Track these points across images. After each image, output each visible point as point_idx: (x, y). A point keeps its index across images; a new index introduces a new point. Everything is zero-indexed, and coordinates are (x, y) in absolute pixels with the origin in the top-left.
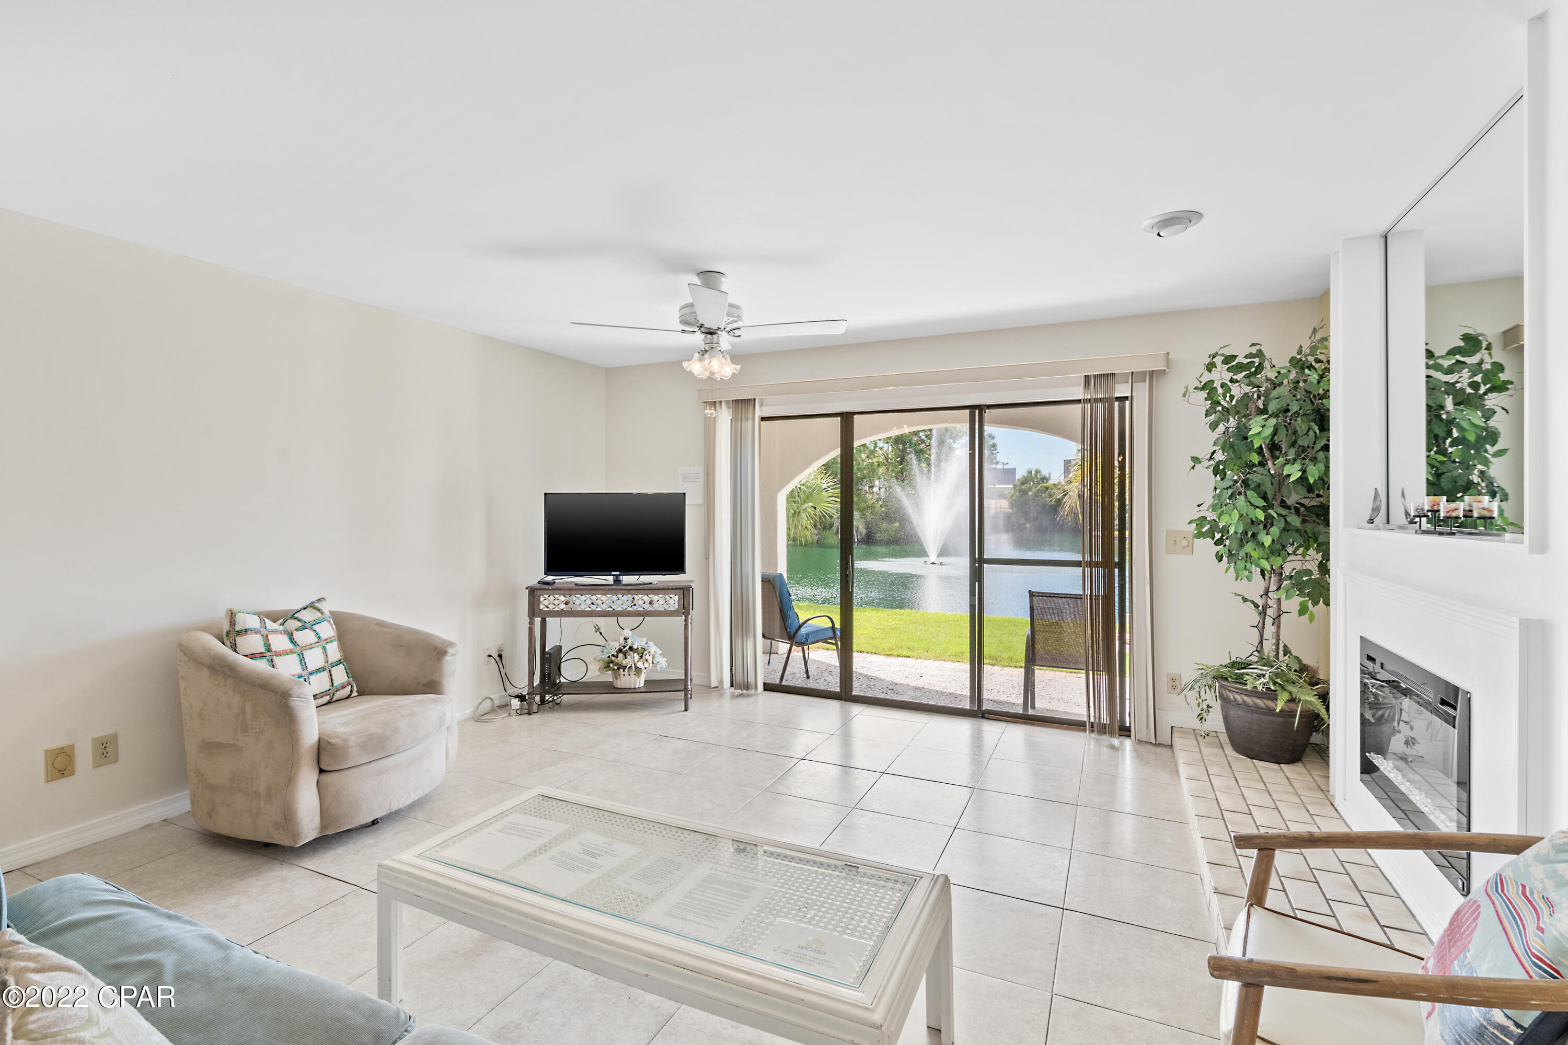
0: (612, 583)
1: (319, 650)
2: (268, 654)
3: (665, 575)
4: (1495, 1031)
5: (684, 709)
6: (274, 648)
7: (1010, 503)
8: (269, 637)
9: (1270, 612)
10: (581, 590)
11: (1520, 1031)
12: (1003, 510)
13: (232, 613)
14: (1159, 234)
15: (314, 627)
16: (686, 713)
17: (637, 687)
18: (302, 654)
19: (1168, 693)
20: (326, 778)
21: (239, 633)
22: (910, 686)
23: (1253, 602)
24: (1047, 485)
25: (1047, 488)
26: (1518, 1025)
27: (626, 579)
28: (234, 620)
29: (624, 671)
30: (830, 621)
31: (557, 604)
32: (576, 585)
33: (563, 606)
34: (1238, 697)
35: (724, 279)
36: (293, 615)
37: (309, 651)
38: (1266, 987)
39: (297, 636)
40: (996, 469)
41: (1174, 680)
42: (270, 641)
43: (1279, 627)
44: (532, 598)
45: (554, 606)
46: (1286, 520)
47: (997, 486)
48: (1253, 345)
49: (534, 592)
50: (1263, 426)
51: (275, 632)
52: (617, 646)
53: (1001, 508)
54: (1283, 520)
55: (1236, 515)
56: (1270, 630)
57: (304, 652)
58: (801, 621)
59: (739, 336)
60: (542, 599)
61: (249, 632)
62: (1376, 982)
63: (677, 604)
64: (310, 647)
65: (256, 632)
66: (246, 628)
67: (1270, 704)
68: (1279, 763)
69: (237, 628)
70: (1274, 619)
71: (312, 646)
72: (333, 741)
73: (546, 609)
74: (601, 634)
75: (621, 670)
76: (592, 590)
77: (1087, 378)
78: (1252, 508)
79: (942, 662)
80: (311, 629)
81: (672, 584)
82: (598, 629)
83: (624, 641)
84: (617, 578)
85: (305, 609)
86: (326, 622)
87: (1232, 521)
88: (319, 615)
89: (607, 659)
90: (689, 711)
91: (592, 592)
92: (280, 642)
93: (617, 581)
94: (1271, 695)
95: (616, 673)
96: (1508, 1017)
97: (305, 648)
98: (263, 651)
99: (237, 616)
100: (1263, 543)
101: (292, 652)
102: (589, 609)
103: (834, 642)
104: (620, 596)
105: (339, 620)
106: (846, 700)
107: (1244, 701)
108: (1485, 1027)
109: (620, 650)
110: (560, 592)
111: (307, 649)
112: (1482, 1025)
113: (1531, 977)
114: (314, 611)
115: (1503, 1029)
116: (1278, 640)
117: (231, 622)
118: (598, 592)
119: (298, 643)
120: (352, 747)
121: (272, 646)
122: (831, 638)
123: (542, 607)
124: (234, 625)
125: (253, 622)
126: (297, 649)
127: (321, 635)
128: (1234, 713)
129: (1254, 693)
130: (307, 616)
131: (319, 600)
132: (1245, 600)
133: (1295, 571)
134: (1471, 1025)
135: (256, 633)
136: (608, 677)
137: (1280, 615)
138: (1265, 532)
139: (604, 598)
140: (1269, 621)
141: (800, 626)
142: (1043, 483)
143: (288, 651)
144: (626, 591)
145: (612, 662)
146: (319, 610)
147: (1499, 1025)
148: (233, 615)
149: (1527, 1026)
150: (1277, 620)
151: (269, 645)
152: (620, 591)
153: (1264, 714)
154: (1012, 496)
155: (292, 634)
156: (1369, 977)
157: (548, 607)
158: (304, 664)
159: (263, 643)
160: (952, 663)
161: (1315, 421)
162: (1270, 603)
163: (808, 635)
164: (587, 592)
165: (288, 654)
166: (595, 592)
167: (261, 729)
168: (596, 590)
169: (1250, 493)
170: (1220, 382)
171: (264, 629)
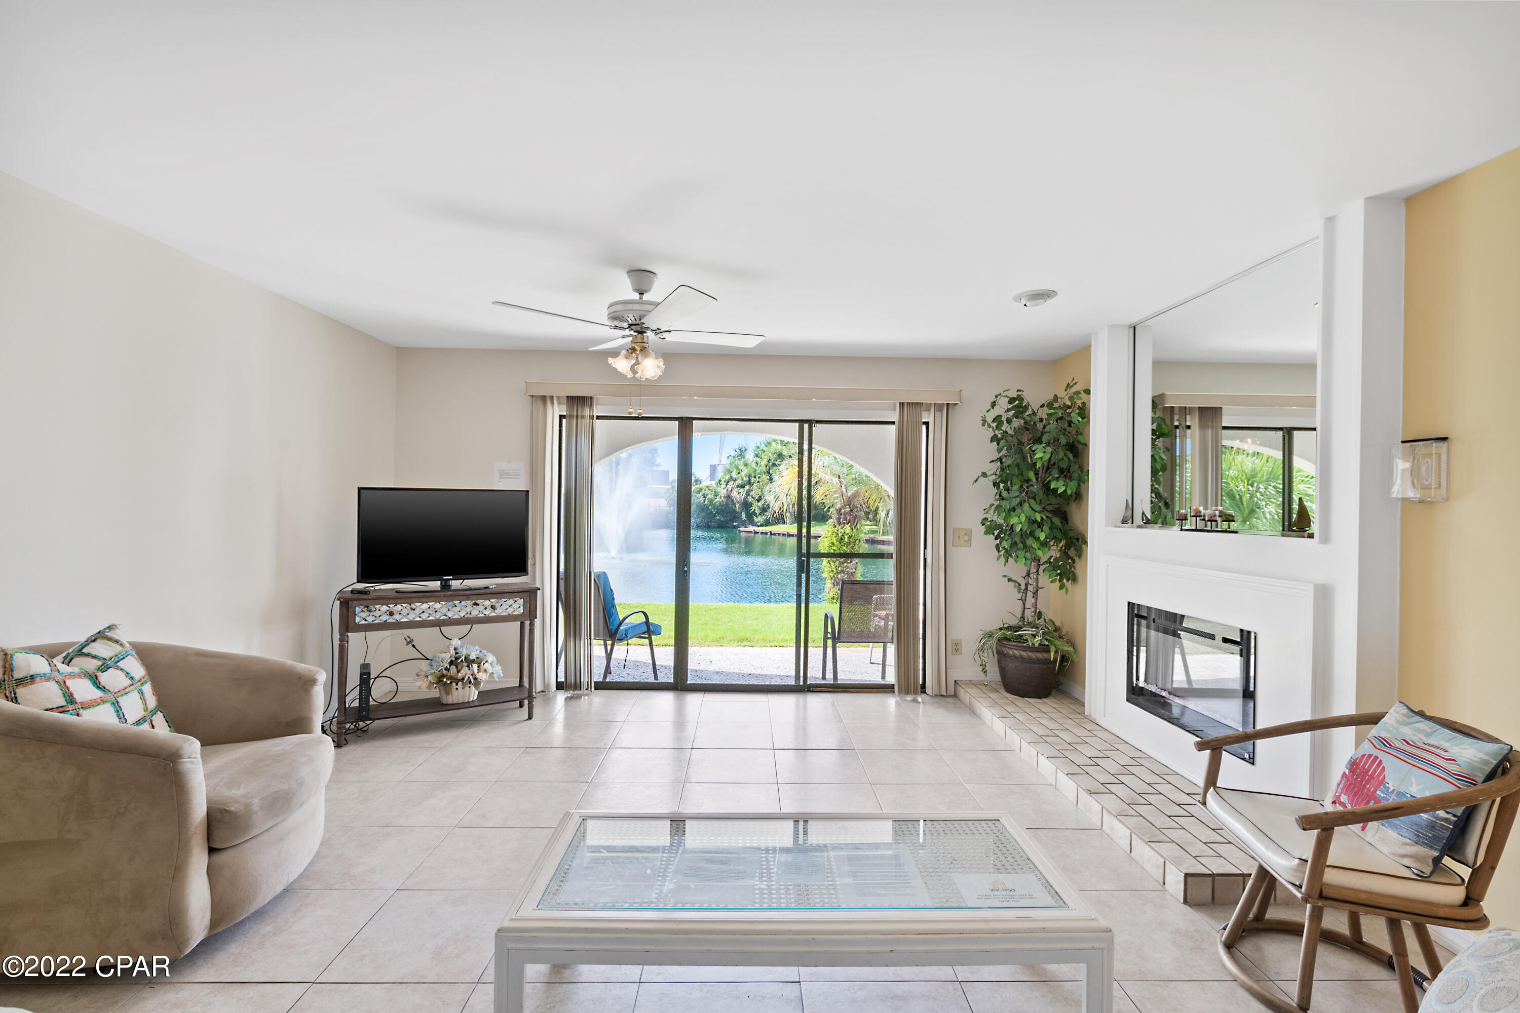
0: (439, 589)
1: (134, 696)
2: (70, 707)
3: (504, 577)
4: (1442, 823)
5: (527, 718)
6: (79, 697)
7: (668, 503)
8: (68, 684)
9: (1030, 588)
10: (410, 598)
11: (1456, 819)
12: (661, 508)
13: (6, 654)
14: (1025, 305)
15: (118, 664)
16: (530, 721)
17: (471, 700)
18: (118, 702)
19: (952, 654)
20: (220, 858)
21: (21, 682)
22: (709, 671)
23: (1015, 582)
24: (700, 486)
25: (701, 489)
26: (1454, 816)
27: (455, 584)
28: (11, 664)
29: (457, 684)
30: (643, 616)
31: (377, 616)
32: (397, 592)
33: (385, 618)
34: (1017, 653)
35: (655, 279)
36: (80, 650)
37: (125, 697)
38: (1335, 828)
39: (104, 678)
40: (656, 471)
41: (956, 645)
42: (71, 690)
43: (1037, 599)
44: (345, 611)
45: (373, 618)
46: (1051, 521)
47: (653, 486)
48: (1018, 391)
49: (348, 603)
50: (1044, 452)
51: (72, 676)
52: (448, 656)
53: (659, 506)
54: (1049, 522)
55: (1023, 518)
56: (1030, 600)
57: (119, 699)
58: (621, 619)
59: (664, 338)
60: (358, 609)
61: (38, 679)
62: (1402, 808)
63: (522, 608)
64: (124, 691)
65: (47, 678)
66: (32, 673)
67: (1045, 655)
68: (1040, 698)
69: (17, 675)
70: (1034, 593)
71: (127, 690)
72: (232, 809)
73: (364, 622)
74: (414, 646)
75: (454, 684)
76: (423, 597)
77: (902, 405)
78: (1033, 512)
79: (707, 648)
80: (117, 668)
81: (513, 587)
82: (410, 642)
83: (454, 652)
84: (446, 583)
85: (94, 641)
86: (130, 656)
87: (1019, 521)
88: (118, 648)
89: (438, 674)
90: (533, 719)
91: (424, 600)
92: (83, 690)
93: (446, 586)
94: (1045, 649)
95: (447, 688)
96: (1448, 813)
97: (119, 694)
98: (64, 703)
99: (14, 657)
100: (1039, 537)
101: (103, 701)
102: (418, 619)
103: (647, 636)
104: (457, 602)
105: (144, 653)
106: (681, 690)
107: (1020, 655)
108: (1435, 822)
109: (451, 663)
110: (381, 601)
111: (122, 695)
112: (1432, 821)
113: (1460, 788)
114: (109, 643)
115: (1446, 820)
116: (1036, 608)
117: (4, 667)
118: (431, 599)
119: (107, 688)
120: (256, 812)
121: (75, 696)
122: (644, 633)
123: (357, 620)
124: (12, 671)
125: (39, 665)
126: (109, 697)
127: (132, 674)
128: (1011, 665)
129: (1033, 649)
130: (102, 649)
131: (110, 628)
132: (1010, 580)
133: (1053, 558)
134: (1424, 824)
135: (48, 680)
136: (435, 693)
137: (1037, 591)
138: (1040, 529)
139: (438, 606)
140: (1030, 594)
141: (621, 624)
142: (697, 484)
143: (98, 700)
144: (465, 597)
145: (443, 676)
146: (116, 641)
147: (1444, 818)
148: (9, 657)
149: (1459, 815)
150: (1035, 594)
151: (72, 695)
152: (457, 597)
153: (1035, 663)
154: (670, 496)
155: (96, 676)
156: (1398, 806)
157: (366, 620)
158: (122, 716)
159: (60, 693)
160: (716, 648)
161: (1068, 450)
162: (1031, 582)
163: (626, 630)
164: (418, 600)
165: (99, 705)
166: (427, 599)
167: (121, 810)
168: (428, 597)
169: (1032, 501)
170: (1006, 417)
171: (57, 674)
